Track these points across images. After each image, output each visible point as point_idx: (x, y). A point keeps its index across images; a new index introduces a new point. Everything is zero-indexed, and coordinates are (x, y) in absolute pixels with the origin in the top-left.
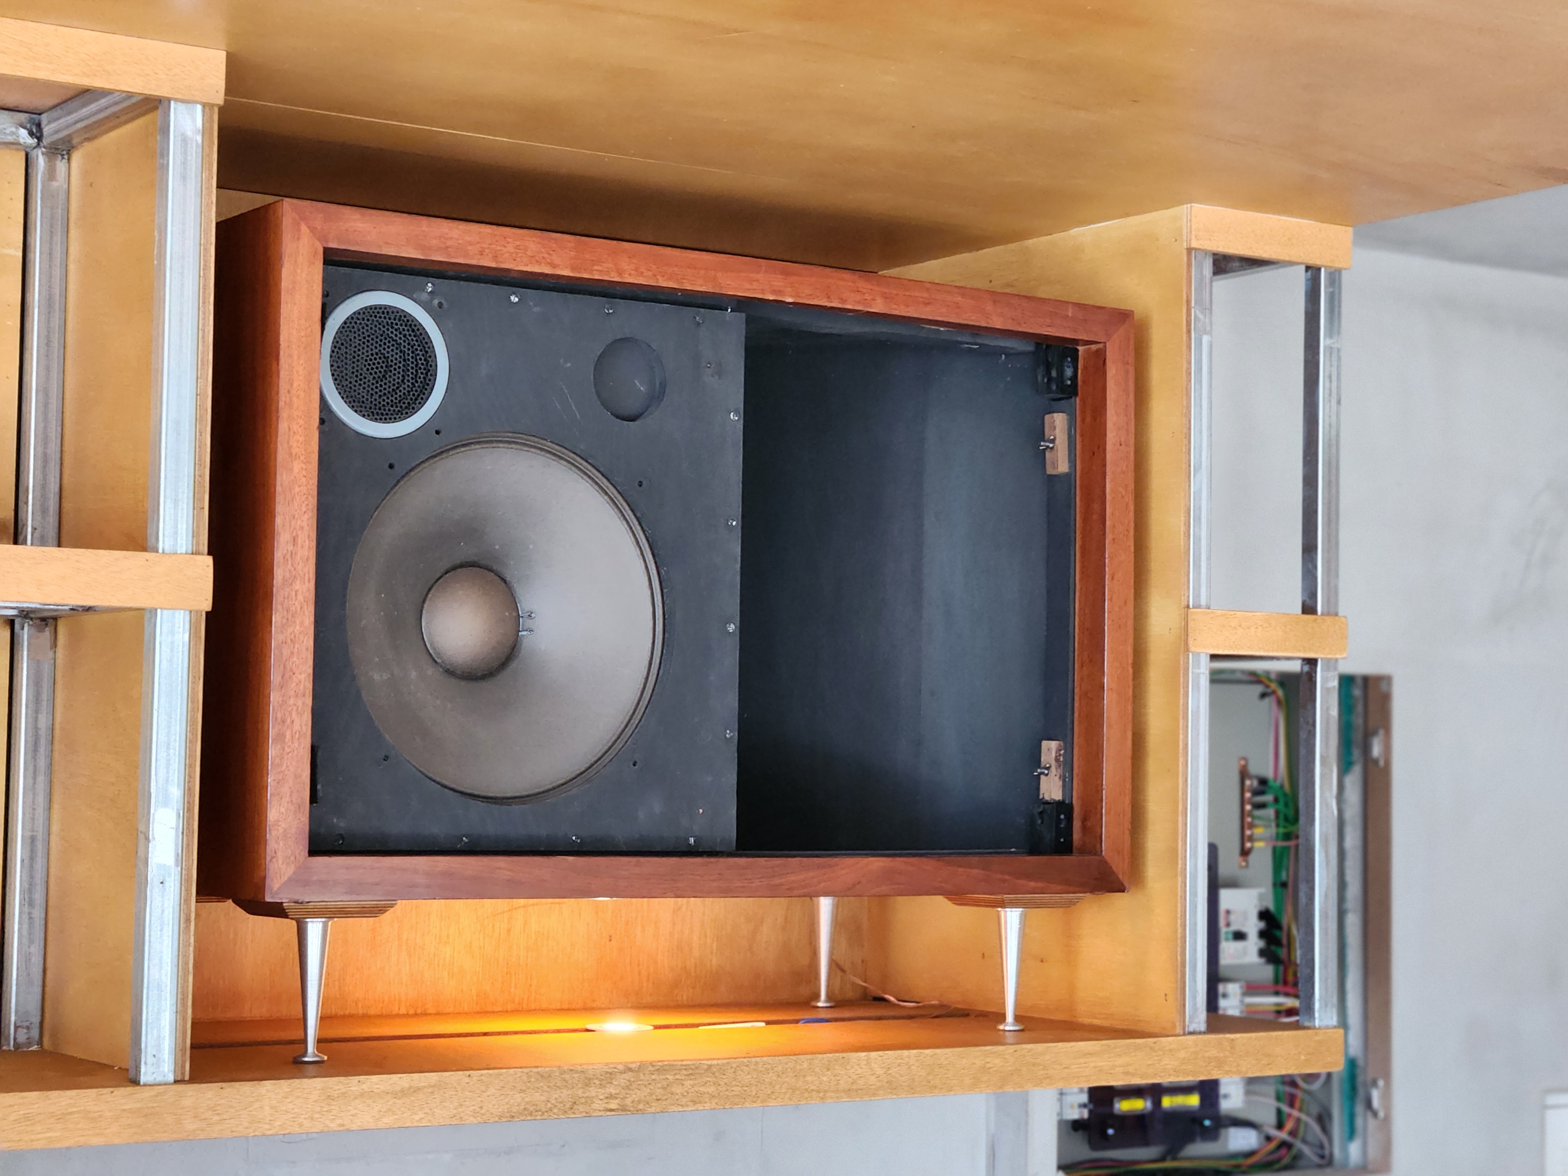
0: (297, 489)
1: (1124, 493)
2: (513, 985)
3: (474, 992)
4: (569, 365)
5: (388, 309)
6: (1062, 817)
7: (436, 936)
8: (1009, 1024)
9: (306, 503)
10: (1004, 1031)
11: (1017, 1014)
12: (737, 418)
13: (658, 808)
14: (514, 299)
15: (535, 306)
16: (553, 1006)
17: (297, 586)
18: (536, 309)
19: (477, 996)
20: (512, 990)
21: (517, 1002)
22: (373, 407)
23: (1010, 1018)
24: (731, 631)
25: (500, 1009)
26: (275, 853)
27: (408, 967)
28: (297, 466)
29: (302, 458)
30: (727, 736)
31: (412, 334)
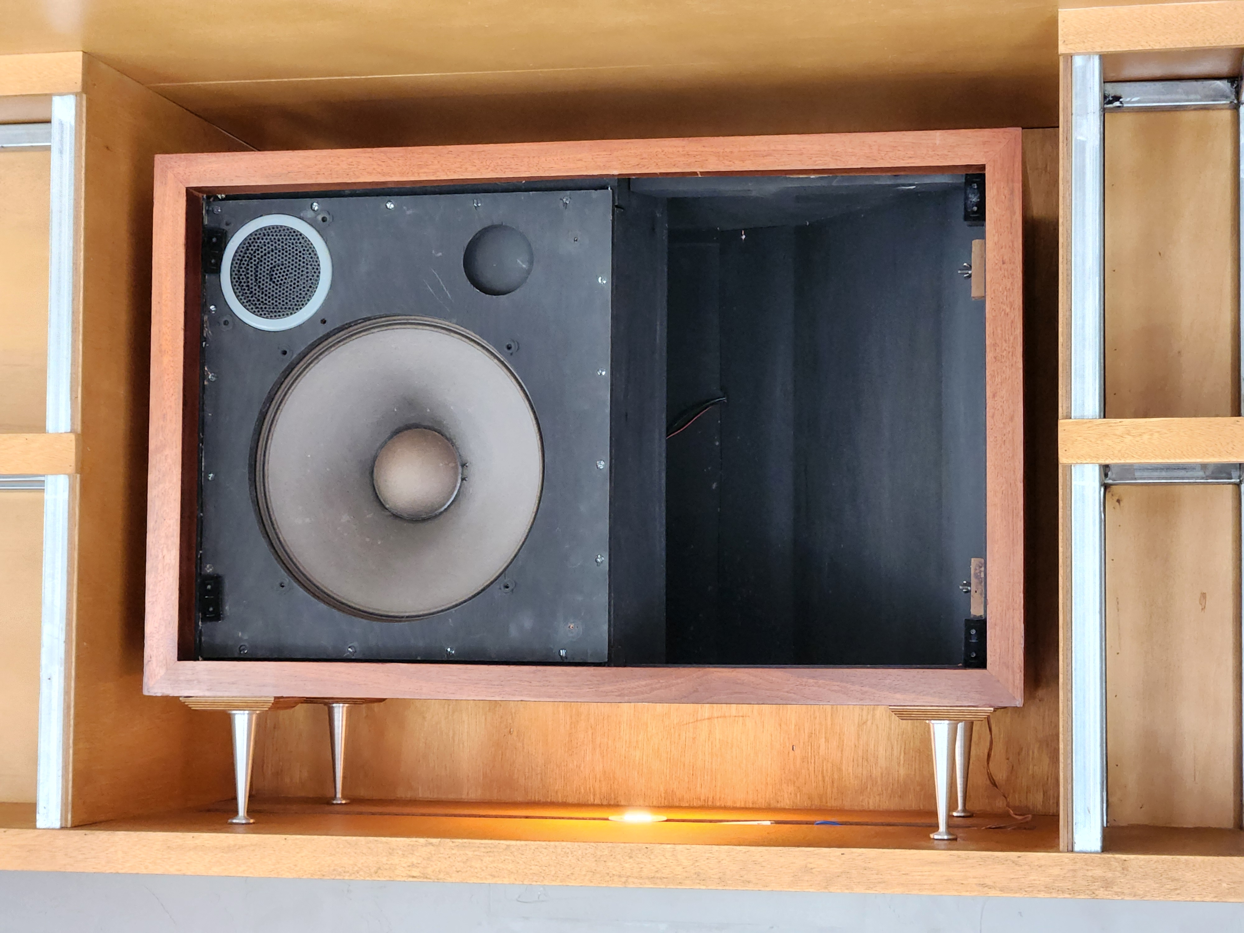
0: (166, 377)
2: (699, 786)
3: (662, 789)
4: (440, 254)
5: (280, 228)
6: (973, 632)
7: (626, 741)
9: (173, 387)
12: (605, 282)
14: (390, 206)
15: (408, 209)
16: (738, 805)
17: (167, 452)
18: (409, 212)
19: (666, 792)
20: (698, 789)
21: (702, 798)
24: (601, 468)
25: (687, 805)
26: (151, 657)
27: (601, 766)
28: (166, 360)
29: (170, 353)
30: (599, 560)
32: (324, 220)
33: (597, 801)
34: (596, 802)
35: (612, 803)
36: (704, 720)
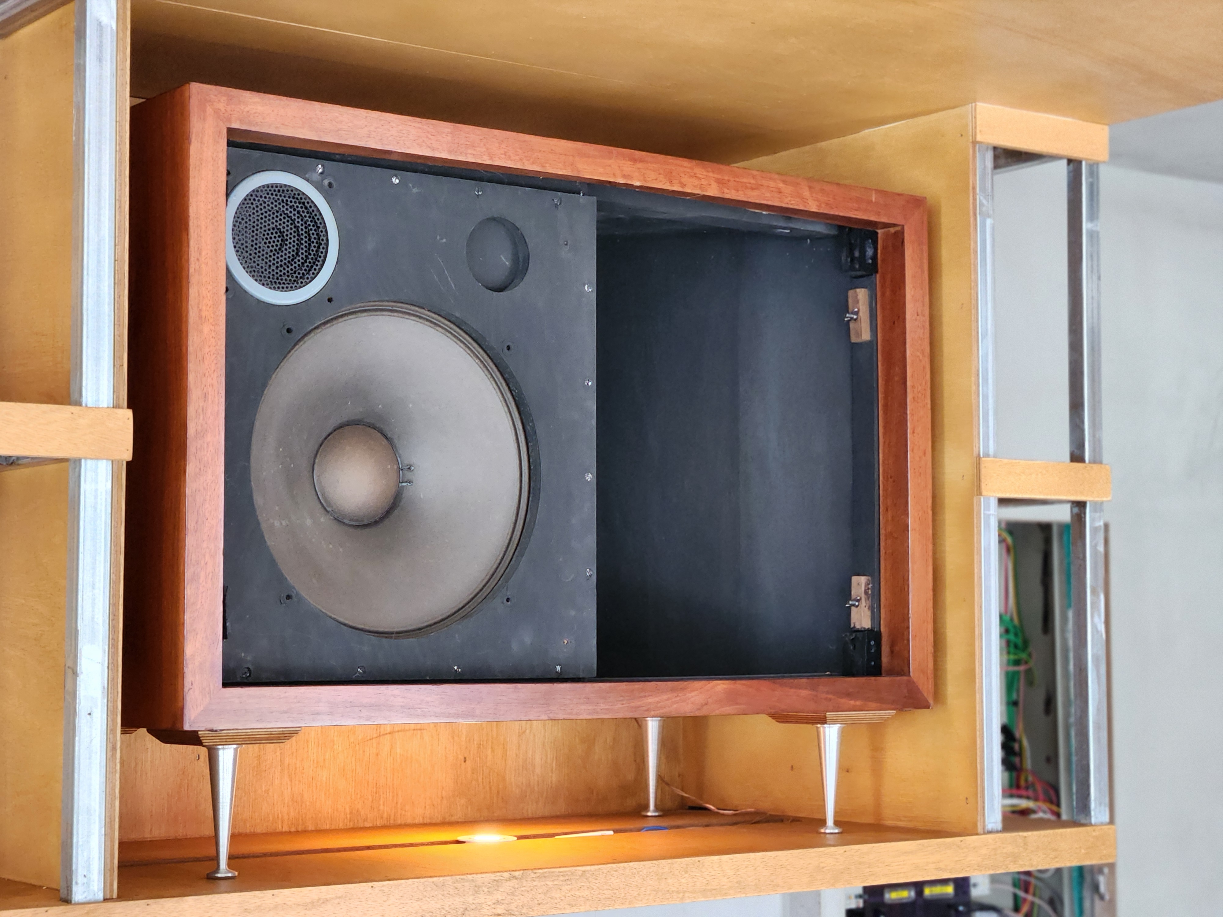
0: (207, 350)
1: (921, 356)
2: (381, 803)
3: (348, 811)
4: (444, 240)
5: (283, 188)
6: (872, 643)
7: (313, 761)
8: (830, 828)
9: (215, 362)
10: (825, 833)
11: (837, 819)
12: (590, 290)
13: (528, 639)
14: (395, 181)
15: (414, 187)
16: (417, 821)
17: (209, 438)
18: (415, 190)
19: (351, 813)
20: (381, 807)
21: (385, 815)
22: (271, 277)
23: (830, 821)
24: (589, 480)
25: (371, 825)
26: (192, 684)
27: (289, 790)
28: (206, 329)
29: (211, 320)
30: (588, 574)
31: (306, 211)
32: (330, 185)
33: (286, 829)
34: (284, 830)
35: (300, 829)
36: (387, 734)
